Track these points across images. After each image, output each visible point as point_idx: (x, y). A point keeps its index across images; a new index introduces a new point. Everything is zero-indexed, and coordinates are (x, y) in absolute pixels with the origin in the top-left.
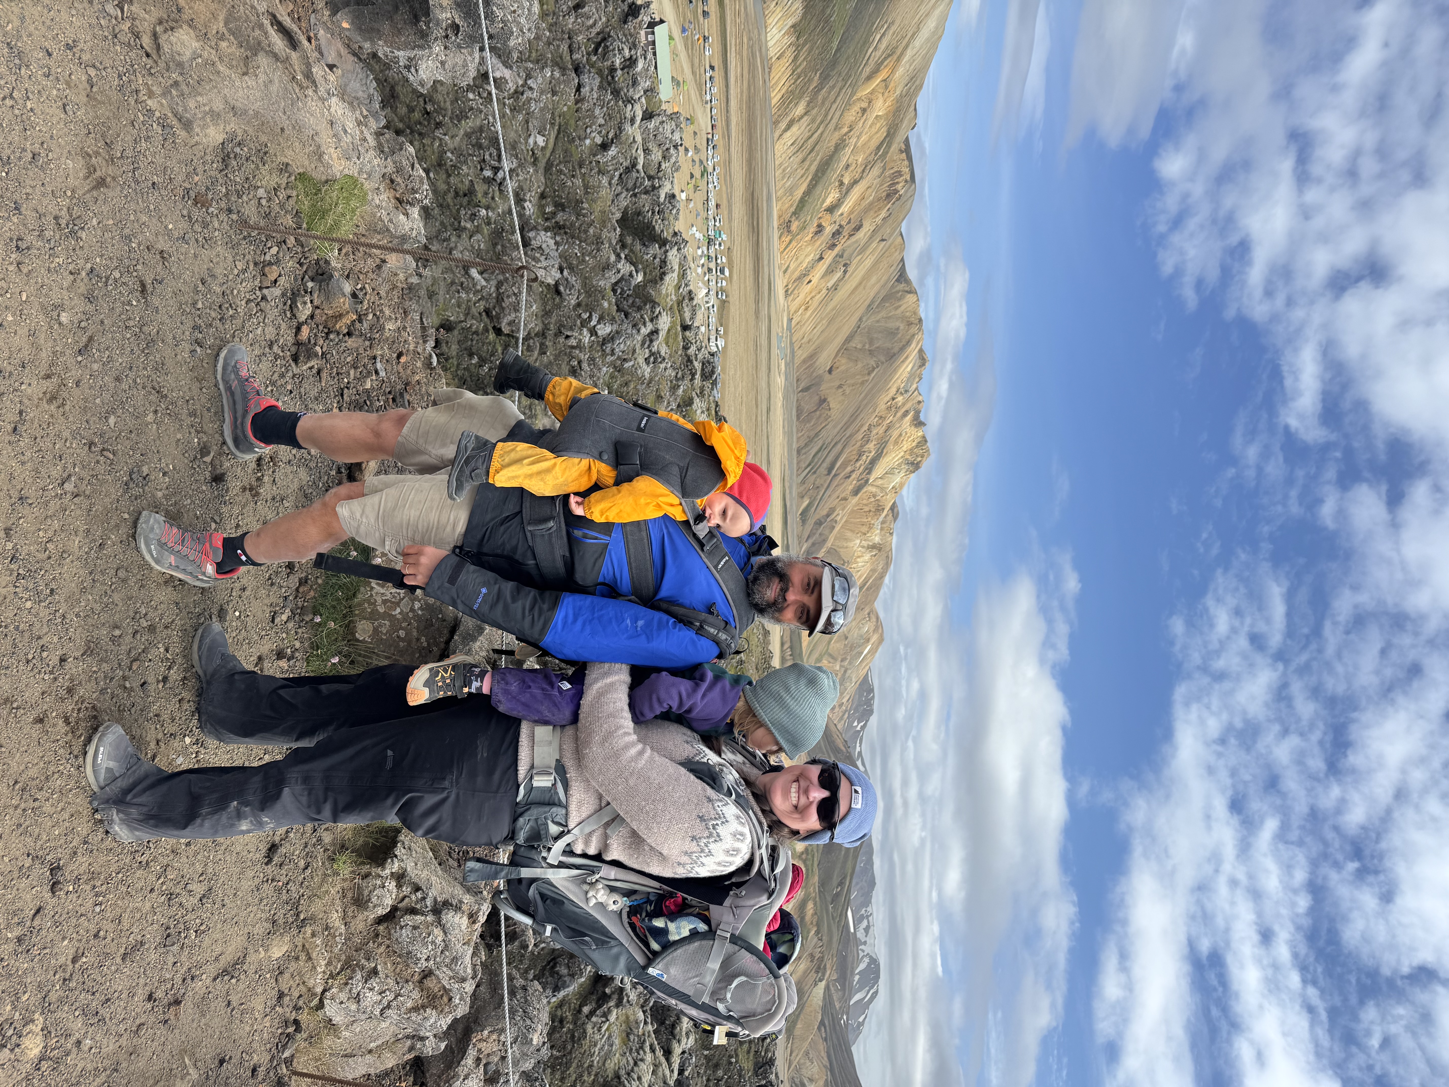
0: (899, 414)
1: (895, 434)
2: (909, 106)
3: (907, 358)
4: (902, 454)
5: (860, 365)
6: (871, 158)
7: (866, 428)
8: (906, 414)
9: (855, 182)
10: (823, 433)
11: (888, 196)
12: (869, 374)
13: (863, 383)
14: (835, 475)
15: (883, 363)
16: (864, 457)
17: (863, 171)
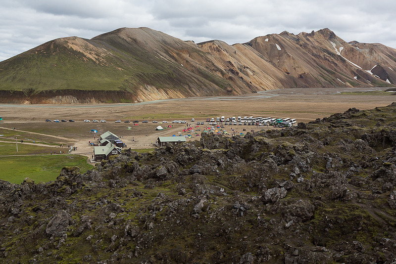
0: (308, 42)
1: (316, 44)
2: (185, 44)
3: (283, 40)
4: (326, 40)
5: (286, 61)
6: (204, 58)
7: (314, 57)
8: (308, 40)
9: (213, 64)
10: (316, 76)
11: (218, 51)
12: (290, 56)
13: (293, 59)
14: (335, 70)
15: (285, 51)
16: (327, 58)
17: (209, 61)
